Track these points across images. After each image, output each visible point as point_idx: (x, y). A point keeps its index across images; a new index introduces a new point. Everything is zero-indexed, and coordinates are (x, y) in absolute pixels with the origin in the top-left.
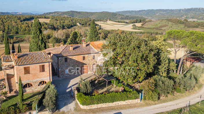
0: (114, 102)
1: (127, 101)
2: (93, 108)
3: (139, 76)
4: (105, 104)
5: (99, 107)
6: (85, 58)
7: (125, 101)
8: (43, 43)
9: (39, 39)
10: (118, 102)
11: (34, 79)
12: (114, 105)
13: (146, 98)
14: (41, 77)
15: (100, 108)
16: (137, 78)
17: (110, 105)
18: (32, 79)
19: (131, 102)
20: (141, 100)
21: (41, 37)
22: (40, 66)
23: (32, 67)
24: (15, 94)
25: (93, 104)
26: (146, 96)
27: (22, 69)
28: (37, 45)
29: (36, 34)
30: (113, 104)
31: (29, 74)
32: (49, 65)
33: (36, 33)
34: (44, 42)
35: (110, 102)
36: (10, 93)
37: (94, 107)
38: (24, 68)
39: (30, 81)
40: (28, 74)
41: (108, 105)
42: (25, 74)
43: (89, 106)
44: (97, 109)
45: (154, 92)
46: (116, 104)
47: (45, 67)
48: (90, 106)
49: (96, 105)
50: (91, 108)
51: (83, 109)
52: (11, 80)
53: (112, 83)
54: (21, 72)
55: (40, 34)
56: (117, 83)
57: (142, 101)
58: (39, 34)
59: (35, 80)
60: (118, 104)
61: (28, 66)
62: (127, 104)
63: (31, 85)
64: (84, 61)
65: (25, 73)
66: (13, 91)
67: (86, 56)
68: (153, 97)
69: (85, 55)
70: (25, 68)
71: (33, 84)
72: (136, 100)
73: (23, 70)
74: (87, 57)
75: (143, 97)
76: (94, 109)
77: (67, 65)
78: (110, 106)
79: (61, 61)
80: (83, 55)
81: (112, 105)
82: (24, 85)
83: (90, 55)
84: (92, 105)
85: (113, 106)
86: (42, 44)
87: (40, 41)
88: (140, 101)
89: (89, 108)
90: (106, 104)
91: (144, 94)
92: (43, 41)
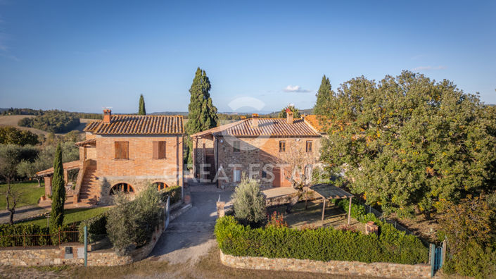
0: (332, 262)
1: (378, 265)
2: (258, 268)
3: (432, 192)
4: (298, 261)
5: (276, 269)
6: (284, 146)
7: (374, 264)
8: (209, 119)
9: (201, 111)
10: (346, 263)
11: (136, 174)
12: (330, 270)
13: (457, 265)
14: (155, 172)
15: (279, 272)
16: (424, 200)
17: (315, 267)
18: (132, 174)
19: (395, 271)
20: (435, 270)
21: (205, 107)
22: (154, 142)
23: (135, 143)
24: (88, 206)
25: (257, 254)
26: (454, 257)
27: (111, 145)
28: (196, 123)
29: (196, 100)
30: (327, 267)
31: (127, 161)
32: (178, 144)
33: (197, 98)
34: (211, 118)
35: (314, 259)
36: (79, 201)
37: (262, 264)
38: (115, 142)
39: (127, 177)
40: (125, 161)
41: (308, 267)
42: (117, 158)
43: (243, 258)
44: (266, 274)
45: (489, 249)
46: (336, 270)
47: (167, 148)
48: (247, 258)
49: (266, 259)
50: (249, 267)
51: (226, 267)
52: (94, 173)
53: (345, 212)
54: (107, 152)
55: (203, 101)
56: (360, 212)
57: (437, 273)
58: (201, 100)
59: (141, 178)
60: (347, 269)
61: (126, 139)
62: (379, 275)
63: (131, 190)
64: (281, 154)
65: (116, 155)
66: (87, 197)
67: (287, 141)
68: (484, 266)
69: (286, 139)
70: (117, 144)
71: (133, 186)
72: (417, 268)
73: (113, 147)
74: (291, 144)
75: (442, 262)
76: (260, 271)
77: (239, 159)
78: (316, 270)
79: (224, 149)
80: (280, 139)
81: (323, 271)
82: (112, 185)
83: (298, 139)
84: (255, 259)
85: (328, 272)
86: (205, 121)
87: (202, 113)
88: (430, 275)
89: (242, 265)
90: (302, 261)
91: (448, 250)
92: (210, 116)
